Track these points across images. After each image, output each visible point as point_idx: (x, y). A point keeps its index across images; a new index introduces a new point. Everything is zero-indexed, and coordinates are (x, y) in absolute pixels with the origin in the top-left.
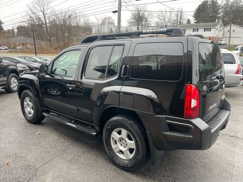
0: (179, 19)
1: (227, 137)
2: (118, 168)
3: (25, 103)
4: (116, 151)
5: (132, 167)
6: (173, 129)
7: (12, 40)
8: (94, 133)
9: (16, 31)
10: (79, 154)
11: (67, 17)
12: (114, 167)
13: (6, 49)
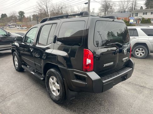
0: (134, 6)
1: (137, 87)
2: (52, 101)
3: (15, 59)
4: (52, 90)
5: (58, 101)
6: (79, 78)
7: (29, 23)
8: (42, 79)
9: (32, 17)
10: (34, 91)
11: (60, 8)
12: (50, 100)
13: (26, 28)
